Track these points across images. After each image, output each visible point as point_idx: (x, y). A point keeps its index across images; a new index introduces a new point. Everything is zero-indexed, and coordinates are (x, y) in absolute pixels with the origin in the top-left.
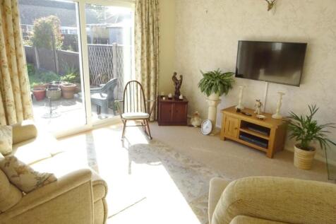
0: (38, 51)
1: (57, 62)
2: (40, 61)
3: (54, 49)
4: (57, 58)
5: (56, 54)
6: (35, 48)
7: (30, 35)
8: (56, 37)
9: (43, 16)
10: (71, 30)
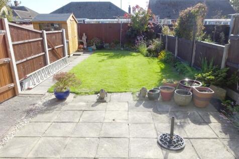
0: (179, 41)
1: (194, 53)
2: (178, 51)
3: (194, 39)
4: (194, 49)
5: (195, 45)
6: (177, 38)
7: (175, 26)
8: (199, 27)
9: (190, 7)
10: (210, 22)
